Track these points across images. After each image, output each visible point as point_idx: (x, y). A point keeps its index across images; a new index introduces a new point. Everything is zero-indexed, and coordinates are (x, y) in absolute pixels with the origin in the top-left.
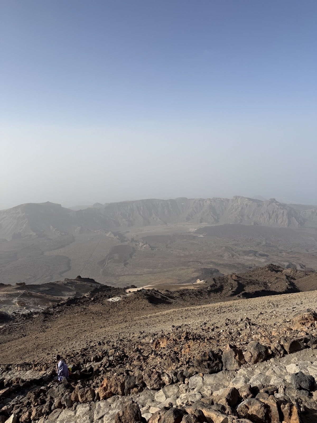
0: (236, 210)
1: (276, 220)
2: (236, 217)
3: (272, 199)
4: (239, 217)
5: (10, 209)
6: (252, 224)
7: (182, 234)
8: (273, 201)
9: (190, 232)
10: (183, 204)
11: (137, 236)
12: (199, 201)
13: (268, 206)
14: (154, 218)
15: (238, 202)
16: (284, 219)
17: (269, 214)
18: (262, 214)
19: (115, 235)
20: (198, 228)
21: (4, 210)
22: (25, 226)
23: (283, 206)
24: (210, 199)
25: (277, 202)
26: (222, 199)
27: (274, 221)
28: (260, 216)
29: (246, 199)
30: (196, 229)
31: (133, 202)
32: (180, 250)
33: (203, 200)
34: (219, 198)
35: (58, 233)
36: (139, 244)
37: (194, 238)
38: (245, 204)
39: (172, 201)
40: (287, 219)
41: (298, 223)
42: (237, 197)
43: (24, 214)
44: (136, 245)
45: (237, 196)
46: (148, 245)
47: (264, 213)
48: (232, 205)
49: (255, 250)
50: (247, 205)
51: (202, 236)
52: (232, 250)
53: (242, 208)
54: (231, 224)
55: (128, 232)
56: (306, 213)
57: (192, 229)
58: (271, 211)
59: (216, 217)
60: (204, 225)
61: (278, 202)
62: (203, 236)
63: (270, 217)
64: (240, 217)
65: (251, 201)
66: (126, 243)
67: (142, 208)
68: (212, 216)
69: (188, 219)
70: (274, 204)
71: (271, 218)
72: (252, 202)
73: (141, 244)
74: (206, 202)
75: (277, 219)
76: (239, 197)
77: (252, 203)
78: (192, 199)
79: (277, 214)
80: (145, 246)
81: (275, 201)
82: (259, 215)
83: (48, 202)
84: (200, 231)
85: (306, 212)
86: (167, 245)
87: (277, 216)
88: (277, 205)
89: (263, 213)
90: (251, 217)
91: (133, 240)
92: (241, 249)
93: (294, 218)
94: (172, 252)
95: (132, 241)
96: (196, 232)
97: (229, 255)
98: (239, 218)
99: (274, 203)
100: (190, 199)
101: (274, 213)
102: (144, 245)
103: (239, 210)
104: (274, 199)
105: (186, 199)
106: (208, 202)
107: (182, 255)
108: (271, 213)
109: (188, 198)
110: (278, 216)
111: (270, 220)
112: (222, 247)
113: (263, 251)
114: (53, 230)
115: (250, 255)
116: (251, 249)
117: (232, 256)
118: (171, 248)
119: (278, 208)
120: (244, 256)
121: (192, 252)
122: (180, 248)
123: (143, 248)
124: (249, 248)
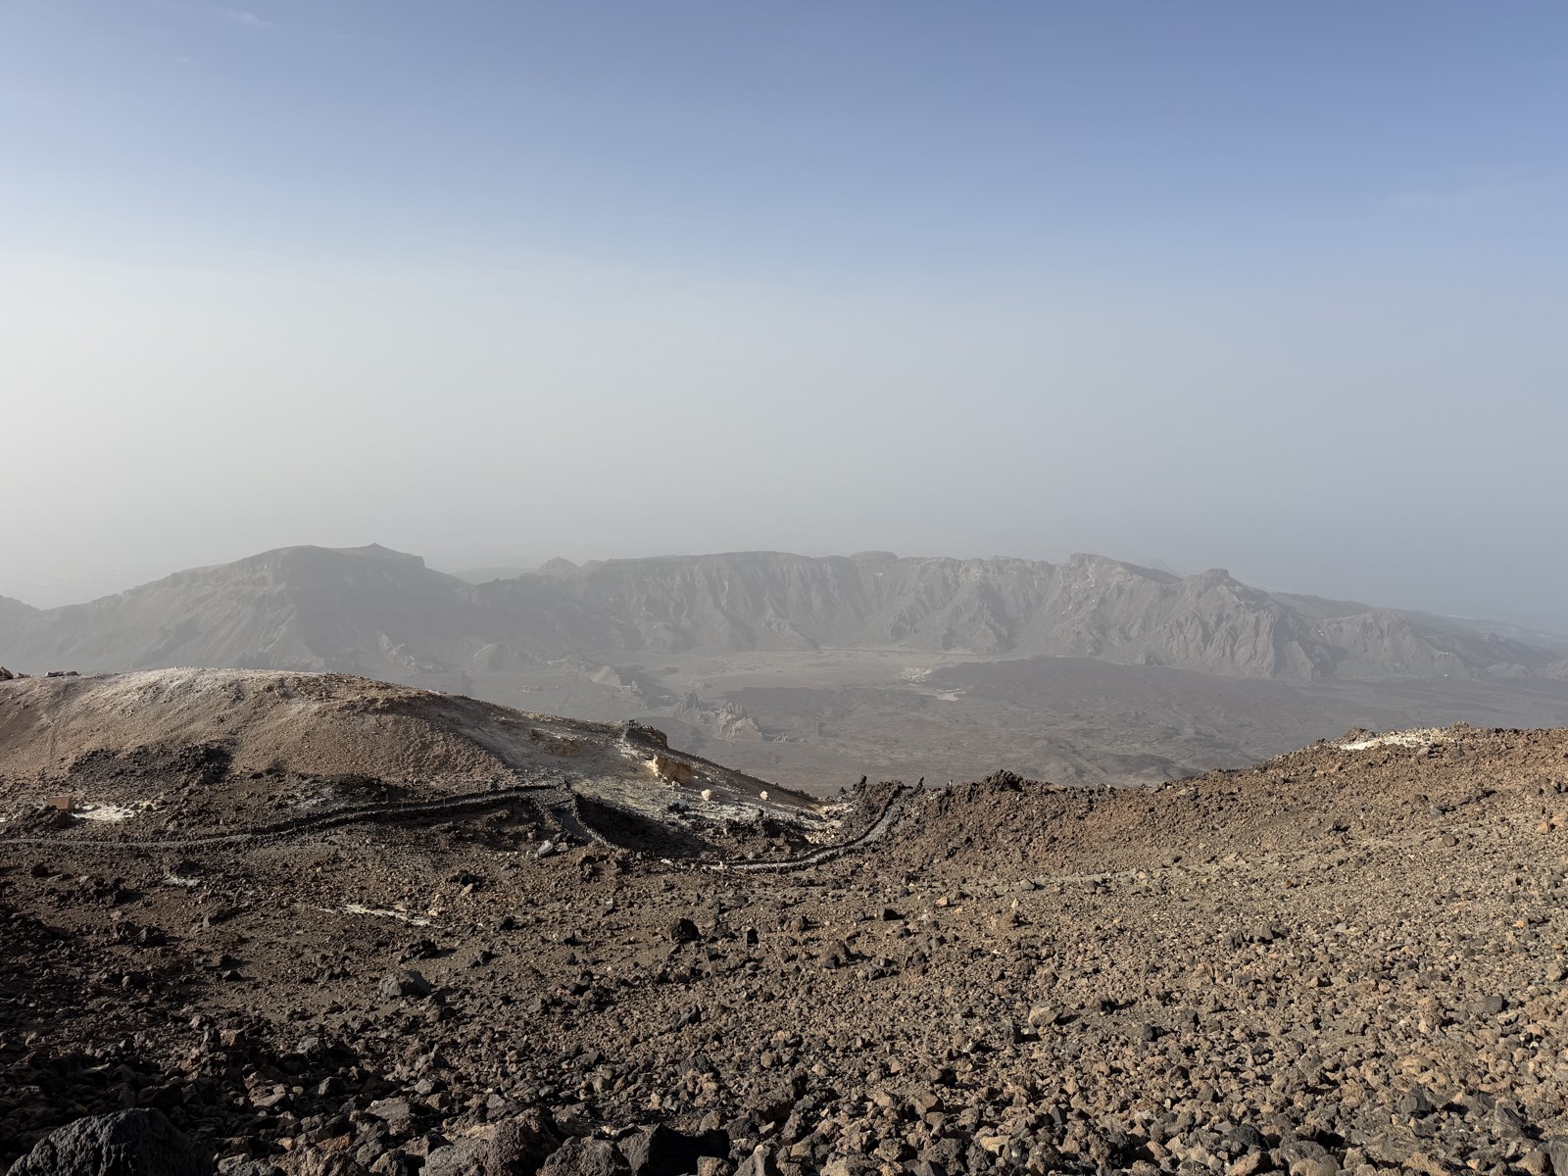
0: (1080, 608)
1: (1228, 651)
2: (1078, 633)
3: (1217, 570)
4: (1091, 634)
5: (231, 565)
6: (1141, 660)
7: (877, 688)
8: (1221, 576)
9: (906, 682)
10: (881, 574)
11: (707, 686)
12: (943, 565)
13: (1199, 596)
14: (769, 624)
15: (1088, 577)
16: (1260, 649)
17: (1204, 625)
18: (1180, 625)
19: (625, 681)
20: (937, 668)
21: (206, 568)
22: (283, 629)
23: (1255, 599)
24: (981, 562)
25: (1233, 583)
26: (1029, 565)
27: (1224, 654)
28: (1171, 632)
29: (1119, 569)
30: (928, 672)
31: (695, 559)
32: (875, 743)
33: (955, 564)
34: (1015, 560)
35: (410, 662)
36: (717, 715)
37: (923, 702)
38: (1113, 585)
39: (837, 561)
40: (1271, 647)
41: (1310, 665)
42: (1082, 560)
43: (283, 586)
44: (706, 720)
45: (1084, 555)
46: (750, 721)
47: (1187, 619)
48: (1065, 588)
49: (1163, 755)
50: (1120, 590)
51: (950, 697)
52: (1074, 752)
53: (1103, 601)
54: (1059, 656)
55: (674, 671)
56: (1341, 629)
57: (915, 668)
58: (1211, 615)
59: (1004, 631)
60: (958, 656)
61: (1239, 584)
62: (954, 699)
63: (1207, 639)
64: (1095, 632)
65: (1135, 576)
66: (667, 711)
67: (726, 584)
68: (987, 623)
69: (898, 633)
70: (1223, 589)
71: (1212, 643)
72: (1140, 578)
73: (724, 717)
74: (967, 570)
75: (1232, 646)
76: (1091, 558)
77: (1139, 581)
78: (913, 559)
79: (1233, 628)
80: (739, 724)
81: (1226, 580)
82: (1165, 627)
83: (375, 546)
84: (943, 678)
85: (1342, 625)
86: (822, 725)
87: (1234, 633)
88: (1234, 592)
89: (1182, 620)
90: (1134, 633)
91: (692, 701)
92: (1106, 748)
93: (1295, 643)
94: (842, 750)
95: (689, 706)
96: (925, 684)
97: (1065, 770)
98: (1091, 637)
99: (1225, 588)
100: (903, 560)
101: (1224, 623)
102: (737, 719)
103: (1093, 608)
104: (1225, 573)
105: (891, 556)
106: (976, 573)
107: (885, 763)
108: (1212, 621)
109: (900, 556)
110: (1237, 636)
111: (1205, 649)
112: (1034, 739)
113: (1194, 762)
114: (391, 649)
115: (1145, 771)
116: (1145, 751)
117: (1076, 773)
118: (837, 736)
119: (1238, 607)
120: (1124, 776)
121: (919, 755)
122: (873, 737)
123: (733, 734)
124: (1137, 745)
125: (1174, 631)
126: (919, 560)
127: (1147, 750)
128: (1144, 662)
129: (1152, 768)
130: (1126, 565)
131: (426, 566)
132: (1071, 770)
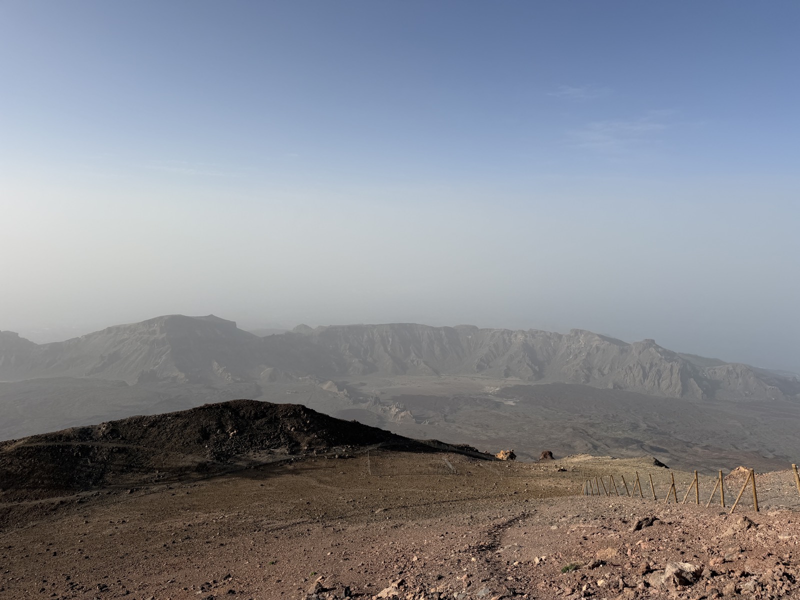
0: (576, 357)
1: (656, 383)
2: (577, 371)
3: (649, 340)
4: (583, 371)
5: (138, 324)
6: (610, 386)
7: (472, 397)
8: (651, 343)
9: (487, 394)
10: (470, 337)
11: (382, 393)
12: (503, 333)
13: (640, 353)
14: (412, 361)
15: (580, 342)
16: (673, 382)
17: (643, 368)
18: (630, 368)
19: (340, 389)
20: (503, 387)
21: (125, 325)
22: (164, 357)
23: (670, 356)
24: (523, 332)
25: (657, 347)
26: (549, 334)
27: (654, 384)
28: (626, 372)
29: (597, 338)
30: (498, 389)
31: (374, 326)
32: (476, 426)
33: (510, 333)
34: (541, 331)
35: (228, 376)
36: (390, 409)
37: (498, 405)
38: (594, 346)
39: (447, 329)
40: (679, 381)
41: (701, 391)
42: (577, 332)
43: (164, 335)
44: (385, 411)
45: (578, 330)
46: (409, 412)
47: (634, 365)
48: (568, 347)
49: (636, 438)
50: (598, 348)
51: (511, 403)
52: (588, 435)
53: (589, 354)
54: (567, 383)
55: (364, 384)
56: (715, 373)
57: (492, 388)
58: (647, 363)
59: (537, 368)
60: (512, 381)
61: (661, 347)
62: (514, 404)
63: (645, 376)
64: (585, 371)
65: (605, 342)
66: (363, 406)
67: (390, 340)
68: (528, 364)
69: (480, 368)
70: (652, 350)
71: (648, 378)
72: (608, 343)
73: (394, 410)
74: (516, 336)
75: (658, 380)
76: (581, 331)
77: (608, 345)
78: (487, 329)
79: (659, 371)
80: (403, 414)
81: (654, 345)
82: (623, 369)
83: (211, 316)
84: (506, 392)
85: (716, 370)
86: (445, 416)
87: (659, 373)
88: (658, 352)
89: (632, 365)
90: (606, 372)
91: (377, 401)
92: (606, 434)
93: (692, 380)
94: (459, 430)
95: (375, 403)
96: (497, 395)
97: (586, 445)
98: (583, 373)
99: (653, 349)
100: (481, 330)
101: (654, 368)
102: (402, 411)
103: (584, 358)
104: (653, 341)
105: (475, 328)
106: (521, 337)
107: (485, 438)
108: (648, 366)
109: (479, 328)
110: (661, 375)
111: (644, 381)
112: (565, 428)
113: (654, 442)
114: (219, 369)
115: (630, 447)
116: (626, 436)
117: (593, 447)
118: (454, 422)
119: (661, 359)
120: (620, 449)
121: (502, 434)
122: (475, 423)
123: (400, 419)
124: (620, 432)
125: (628, 372)
126: (490, 330)
127: (626, 435)
128: (612, 388)
129: (634, 445)
130: (599, 336)
131: (238, 327)
132: (590, 445)
